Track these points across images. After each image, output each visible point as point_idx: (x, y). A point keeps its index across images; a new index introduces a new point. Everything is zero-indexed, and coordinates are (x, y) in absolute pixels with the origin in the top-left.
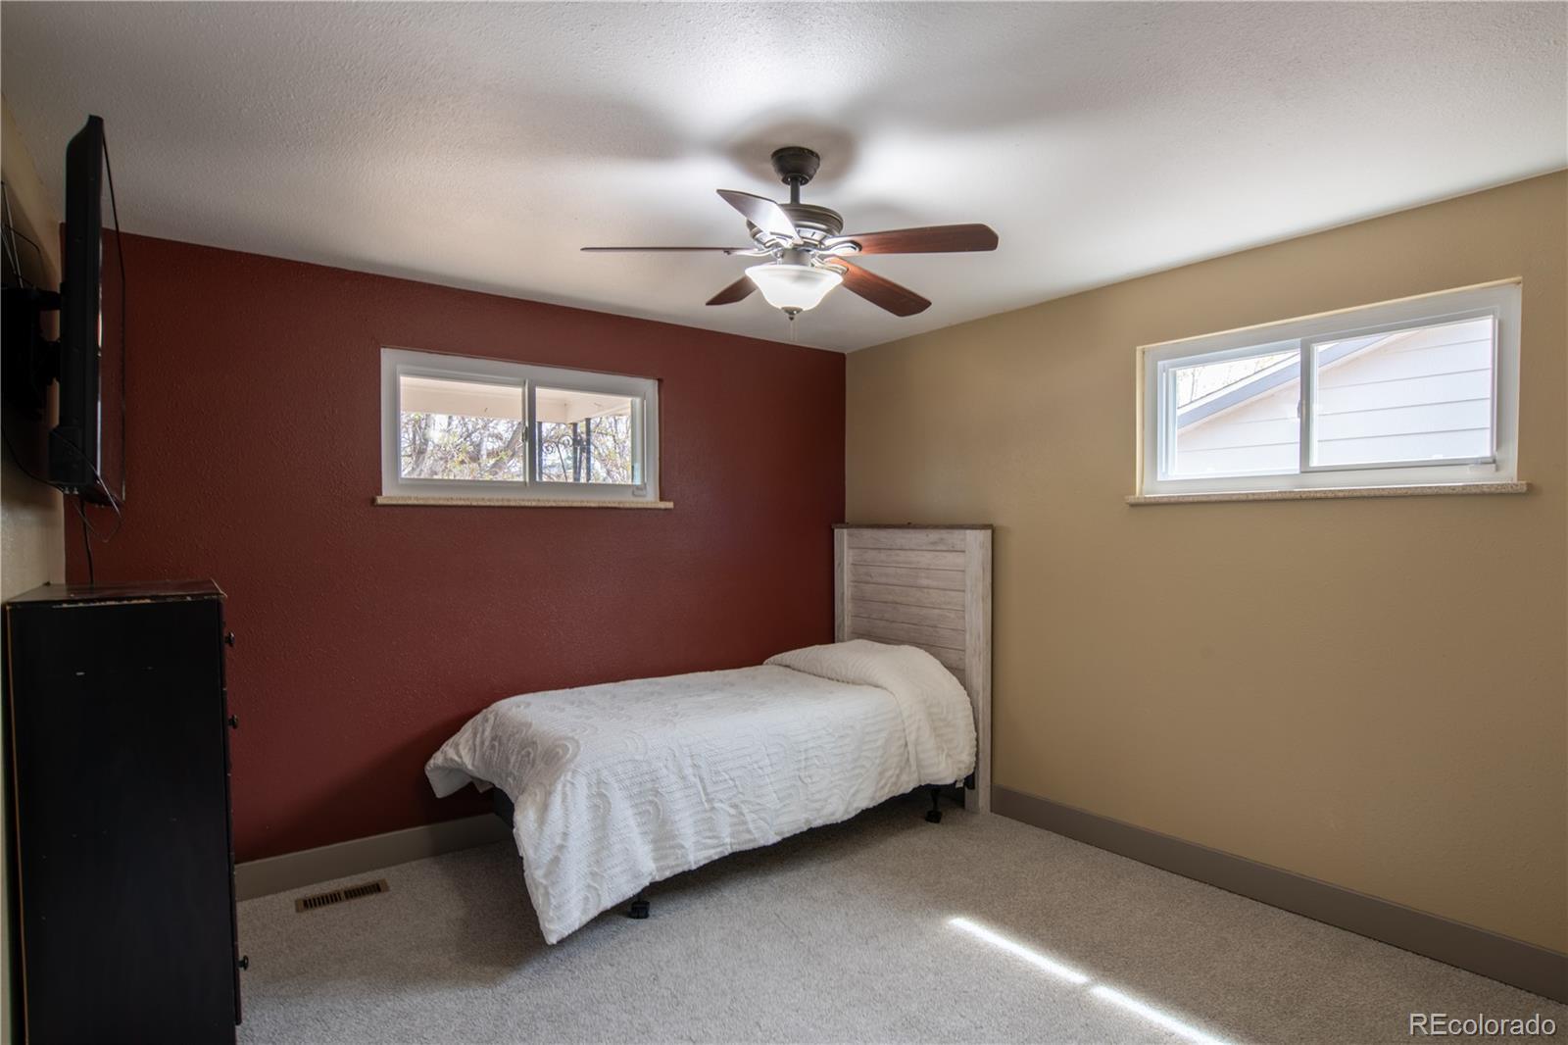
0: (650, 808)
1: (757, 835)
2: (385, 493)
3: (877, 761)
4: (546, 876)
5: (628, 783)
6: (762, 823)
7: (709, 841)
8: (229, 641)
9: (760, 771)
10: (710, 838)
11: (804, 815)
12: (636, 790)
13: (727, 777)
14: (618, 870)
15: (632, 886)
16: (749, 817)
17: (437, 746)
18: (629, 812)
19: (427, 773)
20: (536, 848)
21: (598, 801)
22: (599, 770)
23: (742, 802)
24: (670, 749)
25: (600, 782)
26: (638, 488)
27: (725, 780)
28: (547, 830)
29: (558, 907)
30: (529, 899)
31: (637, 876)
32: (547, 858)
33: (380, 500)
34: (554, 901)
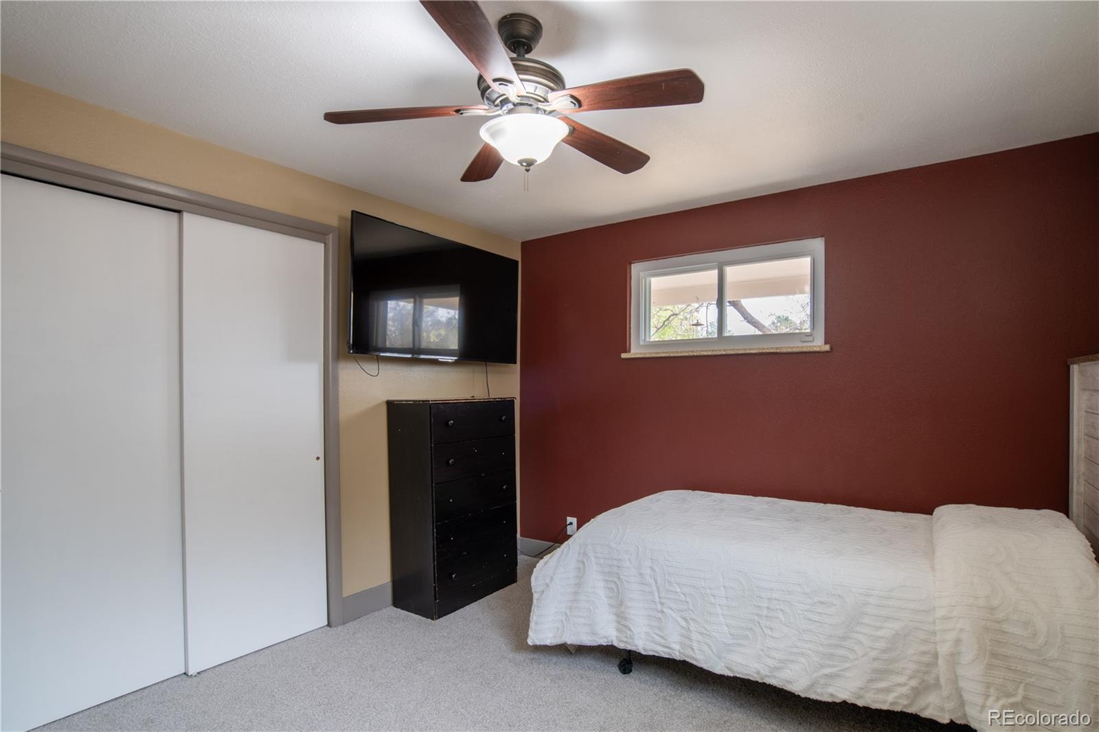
0: (614, 586)
1: (699, 657)
3: (874, 654)
5: (602, 561)
6: (705, 648)
7: (658, 639)
9: (712, 599)
10: (658, 635)
11: (756, 665)
12: (607, 569)
13: (678, 590)
14: (581, 621)
15: (590, 638)
16: (694, 636)
18: (601, 584)
21: (581, 566)
22: (587, 545)
23: (692, 619)
24: (637, 547)
25: (585, 554)
26: (807, 335)
27: (676, 592)
31: (594, 633)
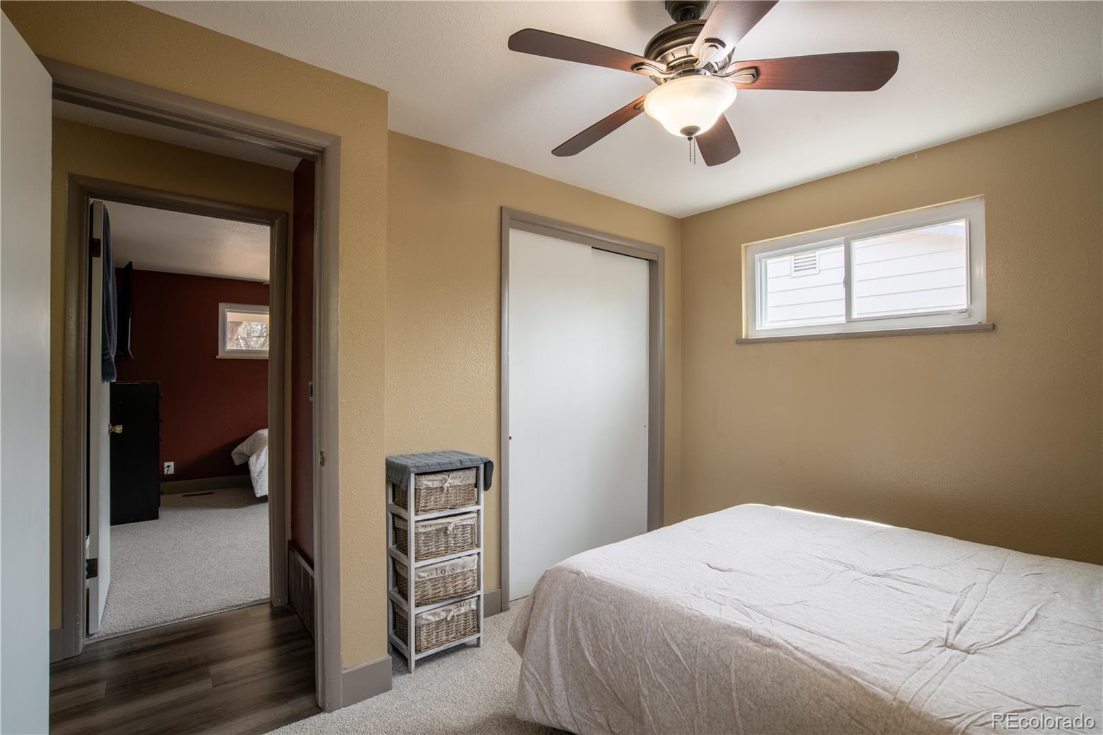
2: (220, 354)
4: (257, 476)
8: (161, 421)
17: (235, 446)
19: (232, 456)
20: (255, 467)
28: (259, 461)
29: (261, 486)
30: (251, 483)
32: (258, 470)
33: (217, 357)
34: (259, 484)
